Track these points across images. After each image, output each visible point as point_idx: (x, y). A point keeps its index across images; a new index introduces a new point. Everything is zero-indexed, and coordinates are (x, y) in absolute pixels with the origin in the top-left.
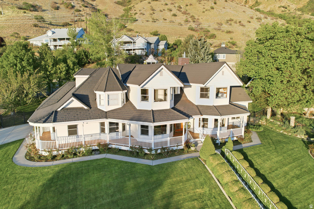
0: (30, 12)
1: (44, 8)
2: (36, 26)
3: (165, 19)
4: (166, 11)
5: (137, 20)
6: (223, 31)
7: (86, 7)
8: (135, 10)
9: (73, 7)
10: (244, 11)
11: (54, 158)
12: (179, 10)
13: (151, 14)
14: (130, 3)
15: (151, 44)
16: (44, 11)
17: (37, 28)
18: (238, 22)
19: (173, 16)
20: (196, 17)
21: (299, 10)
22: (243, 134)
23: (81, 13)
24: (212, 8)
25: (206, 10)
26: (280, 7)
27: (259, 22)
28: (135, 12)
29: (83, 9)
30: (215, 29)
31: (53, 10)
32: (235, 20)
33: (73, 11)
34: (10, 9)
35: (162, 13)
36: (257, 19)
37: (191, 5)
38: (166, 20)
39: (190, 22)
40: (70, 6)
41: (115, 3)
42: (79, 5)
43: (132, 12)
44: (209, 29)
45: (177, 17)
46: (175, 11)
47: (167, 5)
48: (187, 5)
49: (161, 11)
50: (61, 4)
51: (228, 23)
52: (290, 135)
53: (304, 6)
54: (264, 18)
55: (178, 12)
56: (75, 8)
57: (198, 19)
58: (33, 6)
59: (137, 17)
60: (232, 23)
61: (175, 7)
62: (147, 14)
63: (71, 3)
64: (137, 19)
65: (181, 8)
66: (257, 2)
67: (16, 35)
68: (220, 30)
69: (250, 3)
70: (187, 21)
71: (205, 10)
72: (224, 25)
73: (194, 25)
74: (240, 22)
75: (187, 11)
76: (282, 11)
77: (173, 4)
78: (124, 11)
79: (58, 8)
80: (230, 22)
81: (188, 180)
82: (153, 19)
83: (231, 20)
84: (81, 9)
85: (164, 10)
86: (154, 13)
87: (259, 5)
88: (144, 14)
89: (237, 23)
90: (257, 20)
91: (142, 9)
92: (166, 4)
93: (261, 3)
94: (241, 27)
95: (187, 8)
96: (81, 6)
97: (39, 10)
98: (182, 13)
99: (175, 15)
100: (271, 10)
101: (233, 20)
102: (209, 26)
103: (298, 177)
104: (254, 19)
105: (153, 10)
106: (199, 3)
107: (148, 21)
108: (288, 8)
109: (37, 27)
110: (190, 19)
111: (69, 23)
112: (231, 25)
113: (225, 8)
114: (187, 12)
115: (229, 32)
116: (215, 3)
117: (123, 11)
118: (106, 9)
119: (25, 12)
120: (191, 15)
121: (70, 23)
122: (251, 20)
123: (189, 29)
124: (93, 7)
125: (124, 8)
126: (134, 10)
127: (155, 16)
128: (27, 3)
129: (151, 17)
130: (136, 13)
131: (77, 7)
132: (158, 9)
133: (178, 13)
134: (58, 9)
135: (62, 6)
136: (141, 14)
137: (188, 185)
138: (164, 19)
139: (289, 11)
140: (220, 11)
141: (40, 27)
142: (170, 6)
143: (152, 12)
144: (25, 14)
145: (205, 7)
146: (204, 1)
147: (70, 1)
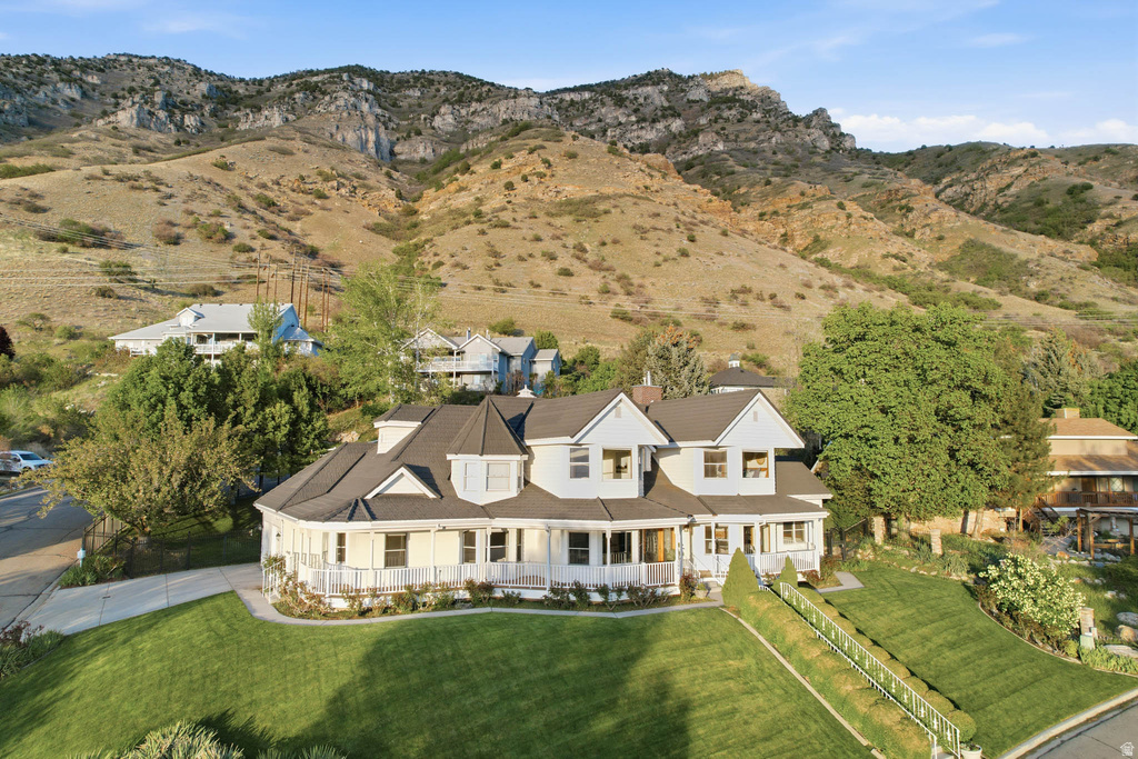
0: (82, 250)
1: (129, 239)
2: (104, 293)
3: (536, 282)
4: (539, 260)
5: (445, 285)
6: (721, 324)
7: (272, 238)
8: (436, 255)
9: (228, 237)
10: (782, 266)
12: (578, 258)
13: (490, 268)
14: (416, 231)
15: (512, 357)
16: (128, 246)
17: (109, 302)
18: (766, 296)
19: (560, 274)
20: (636, 280)
21: (942, 266)
22: (817, 568)
23: (254, 255)
24: (684, 254)
25: (665, 260)
26: (885, 257)
27: (832, 297)
28: (437, 259)
29: (263, 245)
30: (697, 317)
31: (161, 244)
32: (755, 291)
33: (228, 249)
34: (11, 238)
35: (524, 265)
36: (823, 288)
37: (615, 242)
38: (538, 286)
39: (615, 294)
40: (220, 235)
41: (364, 230)
42: (247, 232)
43: (426, 259)
44: (680, 316)
45: (573, 278)
46: (565, 260)
47: (541, 240)
48: (604, 244)
49: (522, 259)
50: (189, 228)
51: (736, 298)
52: (935, 576)
53: (953, 257)
54: (843, 286)
55: (576, 263)
56: (236, 241)
57: (641, 286)
58: (93, 232)
59: (442, 273)
60: (750, 298)
61: (564, 246)
62: (477, 265)
63: (222, 225)
64: (443, 281)
65: (587, 252)
66: (817, 240)
67: (38, 323)
68: (712, 319)
69: (798, 242)
70: (605, 291)
71: (660, 259)
72: (724, 306)
73: (628, 305)
74: (773, 297)
75: (604, 260)
76: (895, 269)
77: (558, 238)
78: (395, 256)
79: (176, 241)
80: (741, 296)
81: (706, 644)
82: (497, 283)
83: (746, 290)
84: (256, 244)
85: (530, 255)
86: (498, 265)
87: (824, 248)
88: (465, 268)
89: (763, 300)
90: (822, 291)
91: (460, 250)
92: (538, 239)
93: (830, 243)
94: (777, 311)
95: (606, 251)
96: (256, 234)
97: (115, 243)
98: (590, 267)
99: (566, 273)
100: (863, 263)
101: (750, 291)
102: (678, 308)
103: (952, 646)
104: (816, 289)
105: (496, 255)
106: (642, 238)
107: (479, 289)
108: (909, 261)
109: (110, 297)
110: (615, 286)
111: (212, 289)
112: (745, 304)
113: (722, 254)
114: (606, 264)
115: (741, 327)
116: (692, 240)
117: (391, 253)
118: (335, 247)
119: (65, 251)
120: (618, 272)
121: (217, 288)
122: (804, 291)
123: (615, 315)
124: (293, 237)
125: (394, 245)
126: (431, 254)
127: (503, 274)
128: (75, 223)
129: (490, 276)
130: (440, 264)
131: (243, 237)
132: (510, 253)
133: (576, 266)
134: (176, 244)
135: (192, 236)
136: (457, 265)
137: (707, 651)
138: (532, 283)
139: (914, 268)
140: (710, 262)
141: (119, 298)
142: (549, 245)
143: (492, 261)
144: (66, 257)
145: (659, 250)
146: (658, 232)
147: (221, 220)
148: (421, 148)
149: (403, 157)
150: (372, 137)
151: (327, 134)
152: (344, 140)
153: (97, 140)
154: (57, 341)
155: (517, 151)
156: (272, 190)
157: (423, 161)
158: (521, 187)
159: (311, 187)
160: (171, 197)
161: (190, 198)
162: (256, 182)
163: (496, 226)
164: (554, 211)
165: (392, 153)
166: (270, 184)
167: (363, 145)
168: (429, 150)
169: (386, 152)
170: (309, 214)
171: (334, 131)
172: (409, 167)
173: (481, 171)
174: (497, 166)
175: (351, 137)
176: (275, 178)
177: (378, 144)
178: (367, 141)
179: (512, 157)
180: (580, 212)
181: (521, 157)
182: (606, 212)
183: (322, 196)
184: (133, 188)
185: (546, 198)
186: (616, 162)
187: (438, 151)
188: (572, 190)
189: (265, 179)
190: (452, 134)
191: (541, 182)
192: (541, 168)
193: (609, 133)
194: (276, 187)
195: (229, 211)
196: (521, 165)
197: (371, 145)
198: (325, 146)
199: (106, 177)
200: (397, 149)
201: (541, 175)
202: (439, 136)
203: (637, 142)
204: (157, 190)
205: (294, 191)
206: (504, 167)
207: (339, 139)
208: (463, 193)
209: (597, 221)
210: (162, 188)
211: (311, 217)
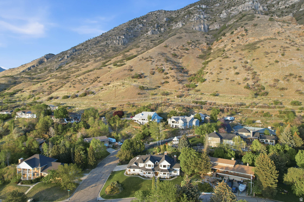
1: (145, 75)
2: (139, 94)
3: (228, 78)
4: (232, 69)
5: (206, 80)
6: (277, 88)
7: (172, 69)
8: (207, 69)
9: (163, 71)
11: (130, 175)
12: (244, 67)
13: (218, 73)
14: (209, 56)
15: (187, 122)
16: (145, 77)
17: (139, 96)
18: (298, 77)
19: (235, 74)
20: (258, 73)
25: (270, 65)
28: (207, 71)
29: (170, 72)
30: (270, 86)
31: (151, 75)
32: (295, 75)
33: (163, 74)
34: (128, 79)
35: (228, 71)
37: (257, 59)
39: (249, 79)
41: (196, 58)
42: (167, 69)
43: (205, 71)
44: (265, 86)
45: (239, 75)
46: (239, 68)
48: (254, 60)
49: (227, 69)
50: (156, 69)
51: (286, 78)
55: (242, 68)
56: (165, 72)
57: (259, 75)
58: (140, 75)
59: (207, 76)
60: (291, 78)
61: (242, 62)
62: (215, 73)
63: (162, 68)
65: (248, 63)
68: (274, 86)
71: (268, 64)
72: (281, 81)
73: (251, 83)
74: (300, 77)
75: (252, 66)
77: (241, 59)
78: (202, 66)
80: (288, 77)
82: (218, 79)
83: (291, 75)
84: (168, 72)
85: (230, 68)
86: (221, 72)
89: (296, 78)
91: (213, 68)
92: (234, 61)
94: (299, 82)
95: (253, 62)
96: (169, 69)
97: (143, 77)
98: (246, 70)
99: (237, 73)
101: (293, 75)
102: (266, 83)
105: (221, 69)
106: (266, 57)
107: (213, 81)
110: (250, 76)
112: (288, 80)
113: (291, 59)
114: (251, 68)
115: (282, 89)
116: (283, 55)
117: (202, 64)
118: (188, 66)
119: (135, 81)
120: (254, 70)
123: (245, 87)
124: (179, 65)
125: (203, 61)
127: (220, 75)
128: (137, 74)
129: (217, 76)
130: (207, 73)
132: (225, 67)
133: (242, 70)
134: (154, 74)
135: (157, 72)
136: (211, 73)
138: (226, 78)
140: (285, 64)
142: (237, 63)
143: (219, 71)
145: (270, 61)
146: (272, 53)
147: (163, 66)
148: (216, 26)
149: (211, 29)
150: (202, 26)
151: (191, 28)
152: (195, 29)
153: (144, 41)
154: (131, 108)
155: (238, 27)
156: (176, 51)
157: (217, 30)
158: (237, 41)
159: (185, 47)
160: (154, 61)
161: (157, 61)
162: (173, 49)
163: (224, 58)
164: (243, 48)
165: (208, 29)
166: (176, 49)
167: (200, 29)
168: (218, 26)
169: (206, 29)
170: (184, 56)
171: (193, 27)
172: (213, 32)
173: (228, 35)
174: (232, 33)
175: (197, 28)
176: (177, 47)
177: (204, 28)
178: (201, 28)
179: (237, 29)
180: (250, 48)
181: (239, 29)
182: (259, 47)
183: (187, 50)
184: (147, 61)
185: (242, 44)
186: (270, 24)
187: (221, 26)
188: (251, 40)
189: (175, 48)
190: (225, 19)
191: (242, 38)
192: (244, 33)
193: (280, 3)
194: (177, 49)
195: (165, 63)
196: (238, 32)
197: (202, 28)
198: (190, 33)
199: (143, 59)
200: (210, 27)
201: (243, 35)
202: (222, 20)
203: (291, 4)
204: (151, 60)
205: (181, 49)
206: (234, 33)
207: (194, 29)
208: (222, 43)
209: (255, 51)
210: (152, 60)
211: (184, 57)
